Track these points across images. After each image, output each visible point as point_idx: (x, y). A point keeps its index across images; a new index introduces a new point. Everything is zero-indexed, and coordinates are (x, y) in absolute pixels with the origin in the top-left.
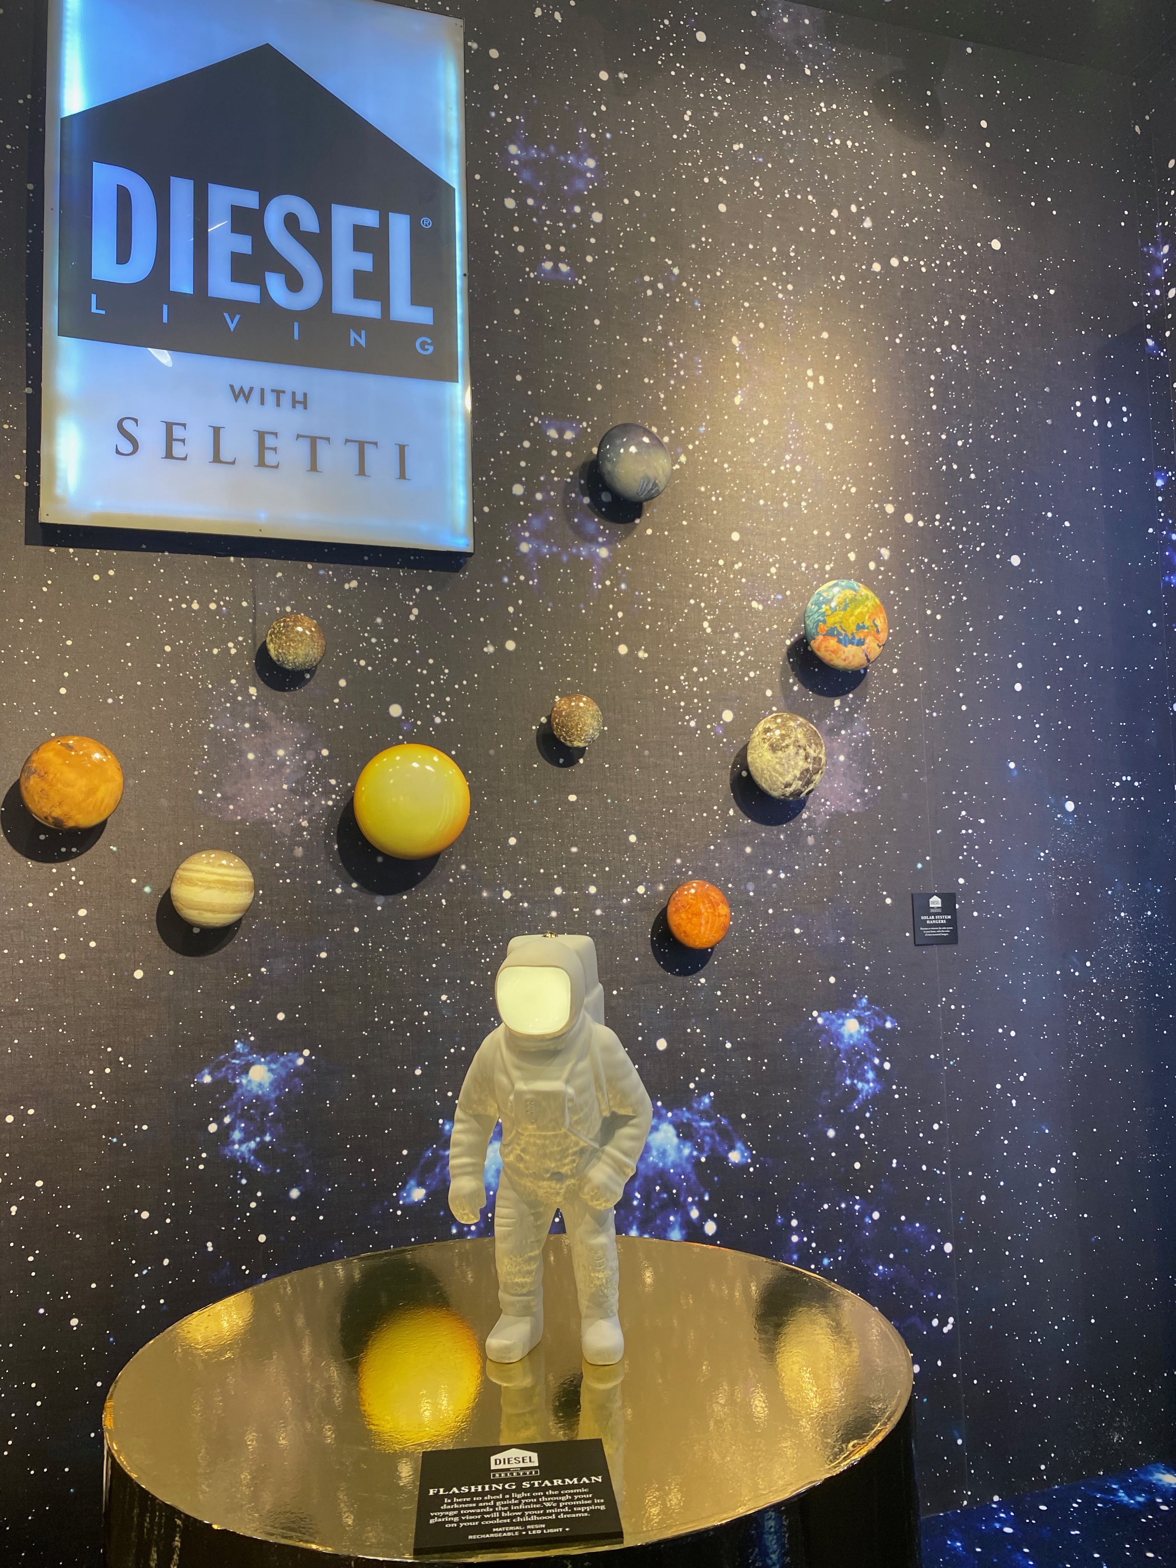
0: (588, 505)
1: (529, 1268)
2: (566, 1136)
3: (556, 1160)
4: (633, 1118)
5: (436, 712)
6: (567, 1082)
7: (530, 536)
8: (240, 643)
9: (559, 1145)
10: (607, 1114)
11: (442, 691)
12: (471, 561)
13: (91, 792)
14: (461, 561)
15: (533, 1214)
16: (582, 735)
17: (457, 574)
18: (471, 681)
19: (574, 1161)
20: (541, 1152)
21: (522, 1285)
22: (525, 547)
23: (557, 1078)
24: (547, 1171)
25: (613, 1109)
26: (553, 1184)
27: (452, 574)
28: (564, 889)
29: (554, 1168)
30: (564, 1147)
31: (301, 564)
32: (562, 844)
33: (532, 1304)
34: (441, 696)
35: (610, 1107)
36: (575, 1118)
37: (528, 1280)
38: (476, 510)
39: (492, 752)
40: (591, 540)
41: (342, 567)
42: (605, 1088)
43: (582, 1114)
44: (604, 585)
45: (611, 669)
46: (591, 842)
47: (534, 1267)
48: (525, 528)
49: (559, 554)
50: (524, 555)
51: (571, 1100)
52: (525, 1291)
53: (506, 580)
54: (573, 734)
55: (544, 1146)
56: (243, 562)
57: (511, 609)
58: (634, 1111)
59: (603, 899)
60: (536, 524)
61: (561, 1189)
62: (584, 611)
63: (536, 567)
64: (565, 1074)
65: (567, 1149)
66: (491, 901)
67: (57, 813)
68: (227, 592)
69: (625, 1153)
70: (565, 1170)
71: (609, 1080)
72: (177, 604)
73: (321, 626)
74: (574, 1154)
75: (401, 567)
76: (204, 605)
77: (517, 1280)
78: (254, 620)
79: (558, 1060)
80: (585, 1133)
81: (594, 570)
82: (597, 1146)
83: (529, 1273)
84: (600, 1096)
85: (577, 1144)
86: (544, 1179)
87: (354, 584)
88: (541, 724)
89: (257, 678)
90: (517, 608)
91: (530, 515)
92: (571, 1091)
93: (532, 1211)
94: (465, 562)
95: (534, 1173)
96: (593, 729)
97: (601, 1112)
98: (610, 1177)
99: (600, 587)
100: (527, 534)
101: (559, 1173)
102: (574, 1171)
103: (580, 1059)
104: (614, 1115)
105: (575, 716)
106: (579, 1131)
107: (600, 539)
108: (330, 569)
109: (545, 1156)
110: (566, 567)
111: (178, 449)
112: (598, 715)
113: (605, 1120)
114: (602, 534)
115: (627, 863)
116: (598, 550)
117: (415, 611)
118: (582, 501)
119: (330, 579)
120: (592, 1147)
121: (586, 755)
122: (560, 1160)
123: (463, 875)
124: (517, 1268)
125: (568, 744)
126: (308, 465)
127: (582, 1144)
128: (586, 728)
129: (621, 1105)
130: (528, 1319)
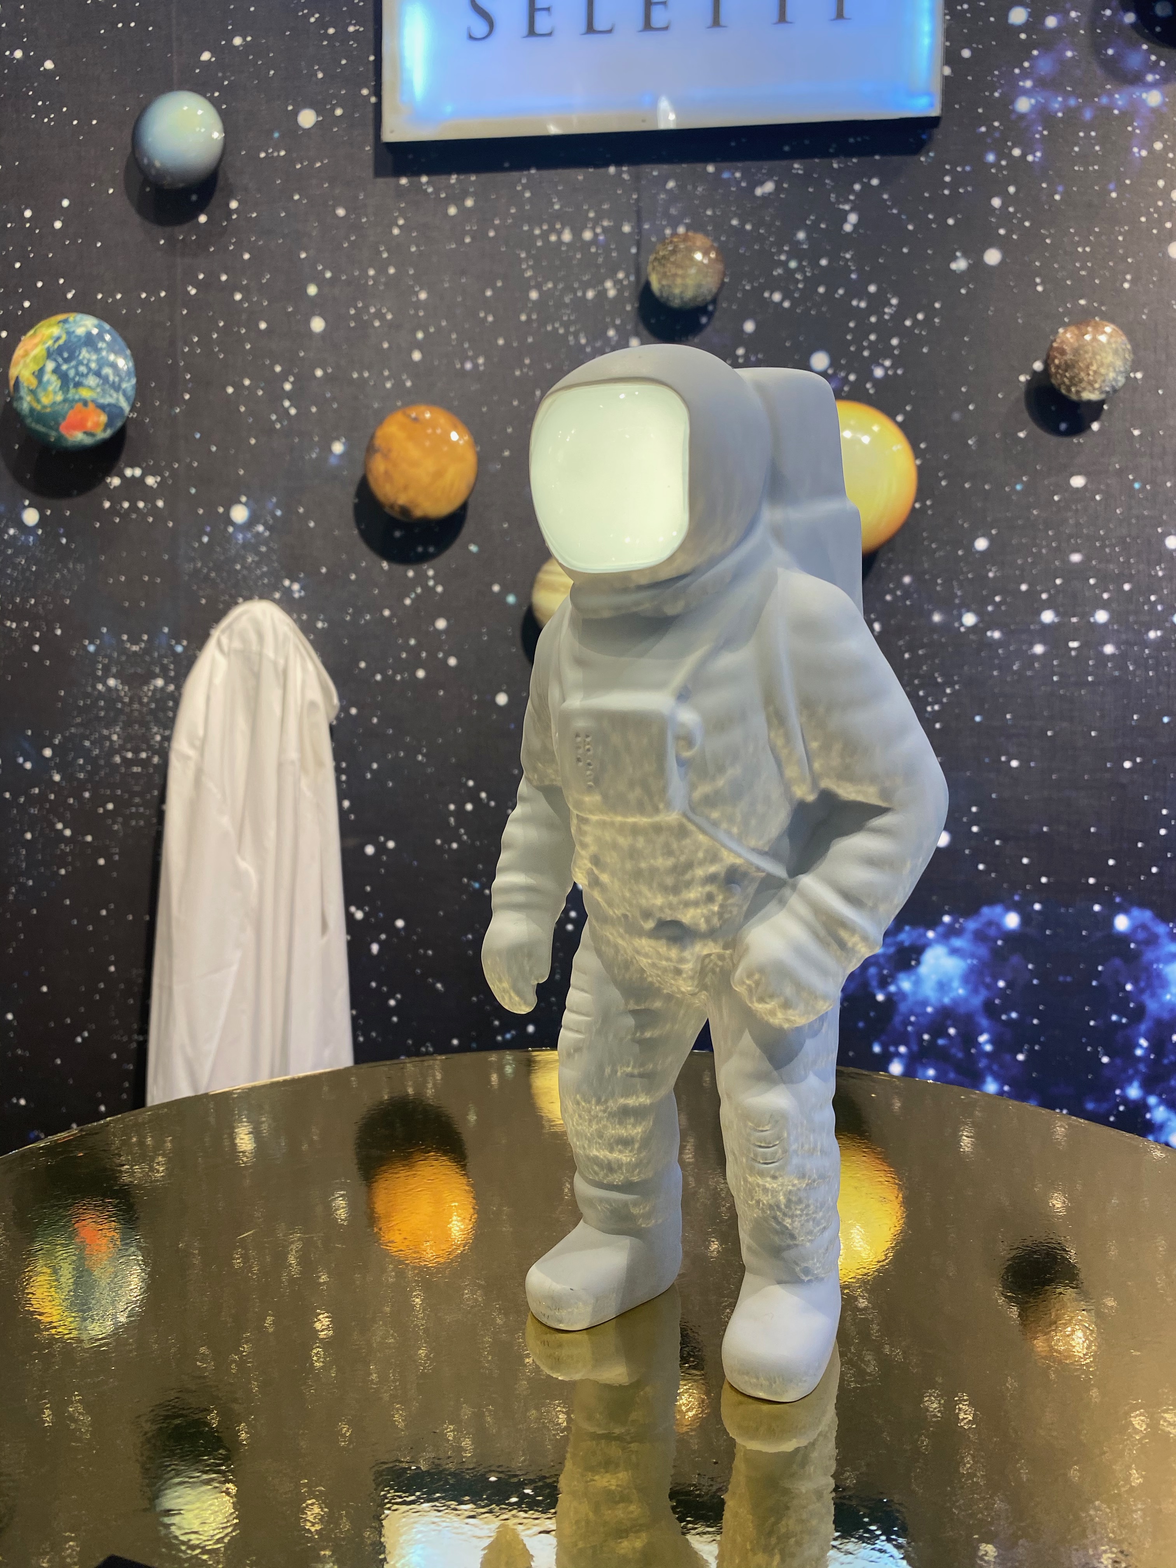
0: (1133, 26)
1: (623, 1132)
2: (681, 832)
3: (665, 889)
4: (880, 811)
5: (875, 360)
6: (683, 696)
7: (1034, 86)
8: (621, 281)
9: (669, 852)
10: (805, 793)
11: (885, 330)
12: (938, 134)
13: (439, 474)
14: (924, 137)
15: (634, 1013)
16: (1096, 382)
17: (916, 158)
18: (931, 313)
19: (710, 898)
20: (629, 866)
21: (610, 1167)
22: (1023, 105)
23: (659, 686)
24: (647, 914)
25: (826, 783)
26: (662, 947)
27: (909, 159)
28: (1057, 614)
29: (661, 909)
30: (683, 859)
31: (699, 167)
32: (1058, 548)
33: (635, 1211)
34: (884, 338)
35: (815, 779)
36: (704, 789)
37: (625, 1157)
38: (950, 57)
39: (956, 416)
40: (1135, 79)
41: (752, 165)
42: (795, 720)
43: (721, 783)
44: (1151, 151)
45: (1154, 282)
46: (1103, 547)
47: (637, 1131)
48: (1025, 75)
49: (1079, 109)
50: (1022, 116)
51: (688, 740)
52: (617, 1178)
53: (991, 158)
54: (1081, 381)
55: (633, 854)
56: (626, 173)
57: (996, 202)
58: (885, 794)
59: (1118, 631)
60: (1045, 66)
61: (682, 960)
62: (1114, 195)
63: (1040, 132)
64: (680, 676)
65: (689, 866)
66: (945, 628)
67: (402, 500)
68: (607, 215)
69: (850, 897)
70: (688, 917)
71: (807, 704)
72: (545, 235)
73: (723, 251)
74: (711, 879)
75: (835, 155)
76: (577, 233)
77: (595, 1152)
78: (639, 249)
79: (667, 643)
80: (735, 830)
81: (1136, 128)
82: (779, 871)
83: (625, 1142)
84: (780, 742)
85: (714, 858)
86: (641, 933)
87: (769, 187)
88: (1034, 373)
89: (641, 327)
90: (1007, 200)
91: (1035, 53)
92: (688, 716)
93: (632, 1006)
94: (930, 138)
95: (625, 916)
96: (1115, 370)
97: (786, 786)
98: (799, 951)
99: (1144, 153)
100: (1028, 84)
101: (676, 924)
102: (716, 921)
103: (727, 643)
104: (827, 798)
105: (1086, 352)
106: (715, 824)
107: (1150, 78)
108: (737, 169)
109: (637, 875)
110: (1088, 127)
111: (543, 23)
112: (1124, 350)
113: (801, 809)
114: (1154, 68)
115: (1161, 579)
116: (1144, 96)
117: (853, 218)
118: (1122, 21)
119: (738, 182)
120: (758, 869)
121: (1103, 416)
122: (676, 890)
123: (906, 589)
124: (594, 1127)
125: (1074, 397)
126: (709, 19)
127: (729, 859)
128: (1103, 371)
129: (846, 774)
130: (626, 1241)
